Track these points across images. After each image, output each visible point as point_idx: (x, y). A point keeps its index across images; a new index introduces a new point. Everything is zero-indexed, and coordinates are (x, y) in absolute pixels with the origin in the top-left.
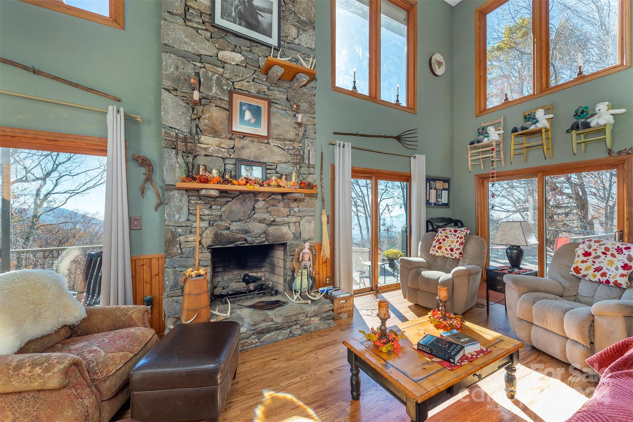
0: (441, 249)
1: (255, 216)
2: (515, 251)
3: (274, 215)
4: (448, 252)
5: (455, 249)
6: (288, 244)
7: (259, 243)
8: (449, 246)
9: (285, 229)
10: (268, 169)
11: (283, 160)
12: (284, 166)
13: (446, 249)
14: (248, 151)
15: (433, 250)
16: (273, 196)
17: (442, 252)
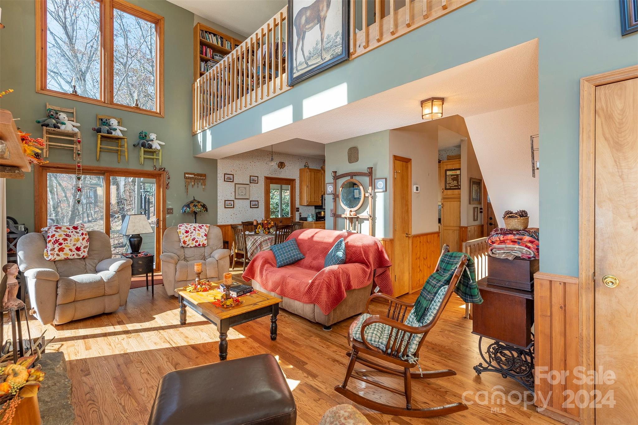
0: (63, 251)
2: (136, 239)
4: (73, 253)
5: (82, 248)
8: (74, 245)
13: (71, 250)
17: (65, 254)
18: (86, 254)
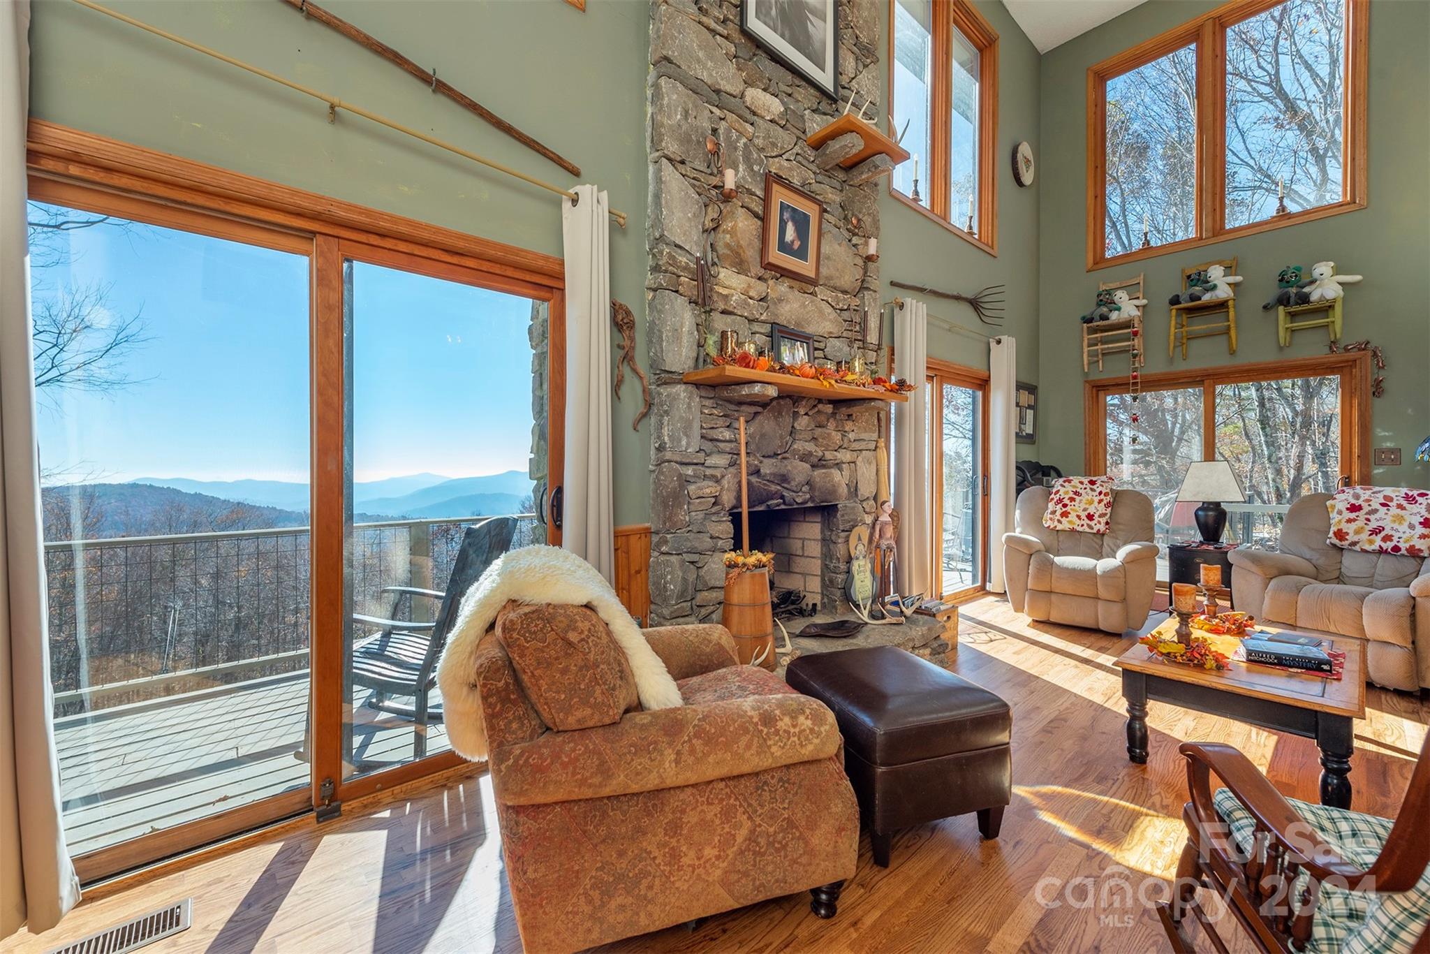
0: (1067, 517)
1: (795, 446)
2: (1211, 513)
3: (822, 446)
4: (1082, 522)
5: (1096, 516)
6: (839, 506)
7: (802, 503)
8: (1085, 510)
9: (835, 473)
10: (816, 349)
11: (836, 331)
12: (837, 343)
13: (1079, 517)
14: (787, 308)
15: (1051, 519)
16: (820, 406)
17: (1070, 522)
18: (1102, 527)
